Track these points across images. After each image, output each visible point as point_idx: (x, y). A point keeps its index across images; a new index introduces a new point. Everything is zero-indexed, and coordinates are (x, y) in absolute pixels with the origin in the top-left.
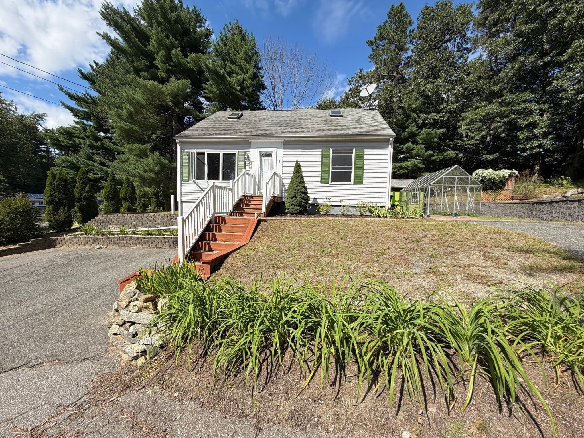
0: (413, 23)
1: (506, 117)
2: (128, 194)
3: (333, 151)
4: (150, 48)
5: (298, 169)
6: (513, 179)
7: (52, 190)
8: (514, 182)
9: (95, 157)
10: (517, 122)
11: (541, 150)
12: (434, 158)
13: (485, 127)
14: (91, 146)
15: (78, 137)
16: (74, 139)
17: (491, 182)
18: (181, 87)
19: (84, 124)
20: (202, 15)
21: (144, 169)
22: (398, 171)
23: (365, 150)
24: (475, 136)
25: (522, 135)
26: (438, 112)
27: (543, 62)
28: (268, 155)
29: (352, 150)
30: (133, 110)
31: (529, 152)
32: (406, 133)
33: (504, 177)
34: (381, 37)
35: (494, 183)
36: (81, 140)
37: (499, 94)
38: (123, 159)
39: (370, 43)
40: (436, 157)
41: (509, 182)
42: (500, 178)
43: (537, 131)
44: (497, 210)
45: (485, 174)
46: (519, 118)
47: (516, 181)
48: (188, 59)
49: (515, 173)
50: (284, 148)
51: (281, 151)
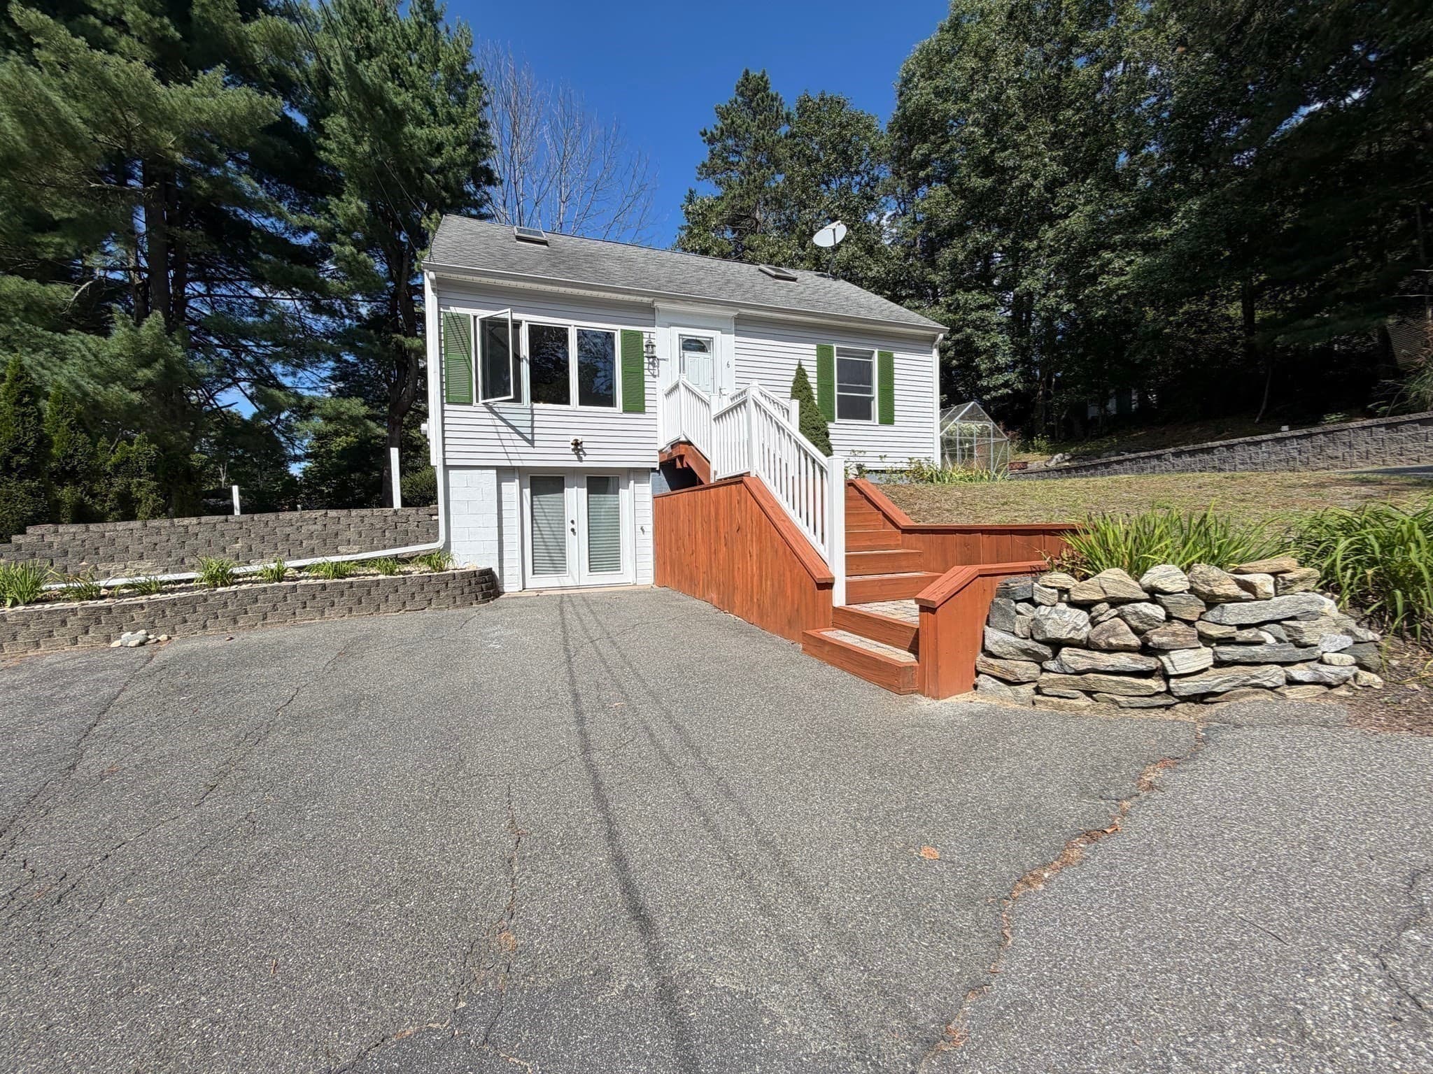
3: (838, 349)
23: (895, 354)
28: (698, 346)
29: (874, 353)
50: (737, 334)
51: (730, 340)
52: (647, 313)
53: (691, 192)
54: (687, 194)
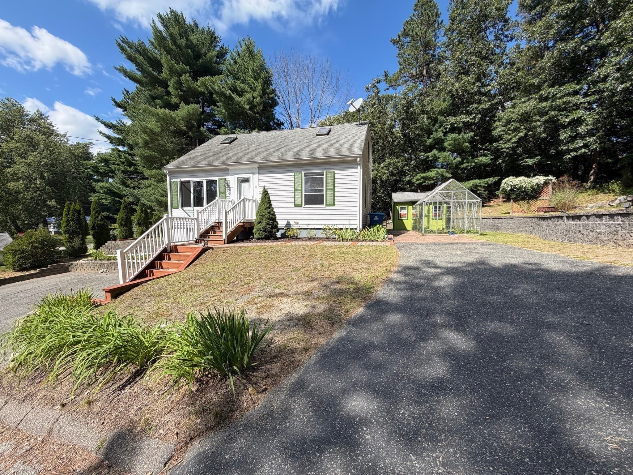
0: (440, 14)
1: (547, 114)
2: (142, 220)
3: (305, 173)
4: (163, 75)
5: (265, 194)
6: (550, 187)
7: (68, 221)
8: (551, 190)
9: (129, 182)
10: (559, 120)
11: (587, 151)
12: (464, 166)
13: (522, 127)
14: (125, 172)
15: (114, 164)
16: (110, 166)
17: (523, 192)
18: (191, 112)
19: (119, 151)
20: (216, 35)
21: (161, 193)
22: (425, 182)
23: (336, 172)
24: (511, 139)
25: (564, 135)
26: (468, 113)
27: (589, 46)
28: (246, 180)
29: (323, 172)
30: (147, 138)
31: (573, 154)
32: (430, 140)
33: (538, 185)
34: (406, 34)
35: (525, 192)
36: (116, 166)
37: (539, 88)
38: (147, 184)
39: (395, 42)
40: (467, 164)
41: (545, 190)
42: (532, 187)
43: (582, 129)
44: (512, 225)
45: (515, 183)
46: (561, 115)
47: (553, 189)
48: (198, 83)
49: (551, 180)
50: (259, 174)
51: (256, 176)
52: (226, 171)
53: (385, 72)
54: (384, 74)
